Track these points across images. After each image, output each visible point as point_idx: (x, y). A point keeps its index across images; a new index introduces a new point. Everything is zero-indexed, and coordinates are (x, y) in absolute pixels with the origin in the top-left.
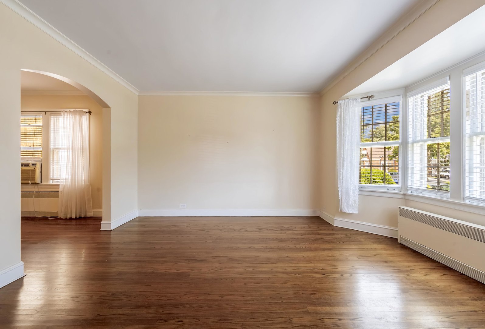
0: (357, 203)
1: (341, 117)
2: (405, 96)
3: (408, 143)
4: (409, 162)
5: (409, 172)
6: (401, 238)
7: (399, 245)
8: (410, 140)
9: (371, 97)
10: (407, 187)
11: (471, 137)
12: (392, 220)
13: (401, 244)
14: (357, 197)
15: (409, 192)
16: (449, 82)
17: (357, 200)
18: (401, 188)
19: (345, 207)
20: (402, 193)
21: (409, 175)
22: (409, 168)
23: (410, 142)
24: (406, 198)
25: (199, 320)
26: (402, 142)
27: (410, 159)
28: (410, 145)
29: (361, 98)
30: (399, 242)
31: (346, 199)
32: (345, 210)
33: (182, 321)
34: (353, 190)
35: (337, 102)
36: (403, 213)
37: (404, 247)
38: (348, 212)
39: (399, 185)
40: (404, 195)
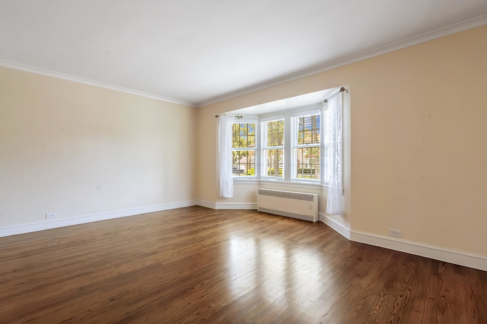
0: (232, 190)
1: (221, 128)
2: (259, 120)
3: (261, 150)
4: (262, 161)
5: (261, 167)
6: (260, 208)
7: (258, 213)
8: (262, 148)
9: (241, 117)
10: (260, 176)
11: (293, 149)
12: (253, 198)
13: (259, 212)
14: (232, 185)
15: (261, 180)
16: (284, 118)
17: (232, 188)
18: (257, 177)
19: (226, 194)
20: (258, 180)
21: (262, 169)
22: (262, 165)
23: (262, 149)
24: (260, 183)
25: (213, 278)
26: (257, 149)
27: (262, 159)
28: (262, 151)
29: (235, 117)
30: (258, 211)
31: (226, 187)
32: (226, 196)
33: (203, 284)
34: (230, 181)
35: (219, 116)
36: (261, 192)
37: (261, 213)
38: (227, 197)
39: (256, 176)
40: (259, 181)
